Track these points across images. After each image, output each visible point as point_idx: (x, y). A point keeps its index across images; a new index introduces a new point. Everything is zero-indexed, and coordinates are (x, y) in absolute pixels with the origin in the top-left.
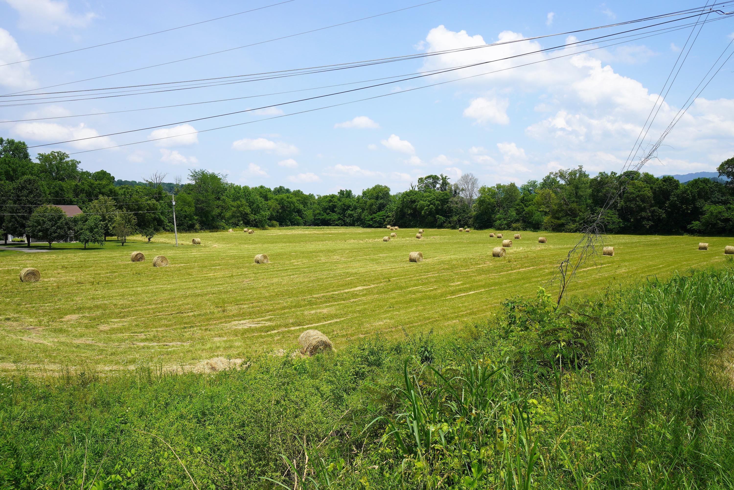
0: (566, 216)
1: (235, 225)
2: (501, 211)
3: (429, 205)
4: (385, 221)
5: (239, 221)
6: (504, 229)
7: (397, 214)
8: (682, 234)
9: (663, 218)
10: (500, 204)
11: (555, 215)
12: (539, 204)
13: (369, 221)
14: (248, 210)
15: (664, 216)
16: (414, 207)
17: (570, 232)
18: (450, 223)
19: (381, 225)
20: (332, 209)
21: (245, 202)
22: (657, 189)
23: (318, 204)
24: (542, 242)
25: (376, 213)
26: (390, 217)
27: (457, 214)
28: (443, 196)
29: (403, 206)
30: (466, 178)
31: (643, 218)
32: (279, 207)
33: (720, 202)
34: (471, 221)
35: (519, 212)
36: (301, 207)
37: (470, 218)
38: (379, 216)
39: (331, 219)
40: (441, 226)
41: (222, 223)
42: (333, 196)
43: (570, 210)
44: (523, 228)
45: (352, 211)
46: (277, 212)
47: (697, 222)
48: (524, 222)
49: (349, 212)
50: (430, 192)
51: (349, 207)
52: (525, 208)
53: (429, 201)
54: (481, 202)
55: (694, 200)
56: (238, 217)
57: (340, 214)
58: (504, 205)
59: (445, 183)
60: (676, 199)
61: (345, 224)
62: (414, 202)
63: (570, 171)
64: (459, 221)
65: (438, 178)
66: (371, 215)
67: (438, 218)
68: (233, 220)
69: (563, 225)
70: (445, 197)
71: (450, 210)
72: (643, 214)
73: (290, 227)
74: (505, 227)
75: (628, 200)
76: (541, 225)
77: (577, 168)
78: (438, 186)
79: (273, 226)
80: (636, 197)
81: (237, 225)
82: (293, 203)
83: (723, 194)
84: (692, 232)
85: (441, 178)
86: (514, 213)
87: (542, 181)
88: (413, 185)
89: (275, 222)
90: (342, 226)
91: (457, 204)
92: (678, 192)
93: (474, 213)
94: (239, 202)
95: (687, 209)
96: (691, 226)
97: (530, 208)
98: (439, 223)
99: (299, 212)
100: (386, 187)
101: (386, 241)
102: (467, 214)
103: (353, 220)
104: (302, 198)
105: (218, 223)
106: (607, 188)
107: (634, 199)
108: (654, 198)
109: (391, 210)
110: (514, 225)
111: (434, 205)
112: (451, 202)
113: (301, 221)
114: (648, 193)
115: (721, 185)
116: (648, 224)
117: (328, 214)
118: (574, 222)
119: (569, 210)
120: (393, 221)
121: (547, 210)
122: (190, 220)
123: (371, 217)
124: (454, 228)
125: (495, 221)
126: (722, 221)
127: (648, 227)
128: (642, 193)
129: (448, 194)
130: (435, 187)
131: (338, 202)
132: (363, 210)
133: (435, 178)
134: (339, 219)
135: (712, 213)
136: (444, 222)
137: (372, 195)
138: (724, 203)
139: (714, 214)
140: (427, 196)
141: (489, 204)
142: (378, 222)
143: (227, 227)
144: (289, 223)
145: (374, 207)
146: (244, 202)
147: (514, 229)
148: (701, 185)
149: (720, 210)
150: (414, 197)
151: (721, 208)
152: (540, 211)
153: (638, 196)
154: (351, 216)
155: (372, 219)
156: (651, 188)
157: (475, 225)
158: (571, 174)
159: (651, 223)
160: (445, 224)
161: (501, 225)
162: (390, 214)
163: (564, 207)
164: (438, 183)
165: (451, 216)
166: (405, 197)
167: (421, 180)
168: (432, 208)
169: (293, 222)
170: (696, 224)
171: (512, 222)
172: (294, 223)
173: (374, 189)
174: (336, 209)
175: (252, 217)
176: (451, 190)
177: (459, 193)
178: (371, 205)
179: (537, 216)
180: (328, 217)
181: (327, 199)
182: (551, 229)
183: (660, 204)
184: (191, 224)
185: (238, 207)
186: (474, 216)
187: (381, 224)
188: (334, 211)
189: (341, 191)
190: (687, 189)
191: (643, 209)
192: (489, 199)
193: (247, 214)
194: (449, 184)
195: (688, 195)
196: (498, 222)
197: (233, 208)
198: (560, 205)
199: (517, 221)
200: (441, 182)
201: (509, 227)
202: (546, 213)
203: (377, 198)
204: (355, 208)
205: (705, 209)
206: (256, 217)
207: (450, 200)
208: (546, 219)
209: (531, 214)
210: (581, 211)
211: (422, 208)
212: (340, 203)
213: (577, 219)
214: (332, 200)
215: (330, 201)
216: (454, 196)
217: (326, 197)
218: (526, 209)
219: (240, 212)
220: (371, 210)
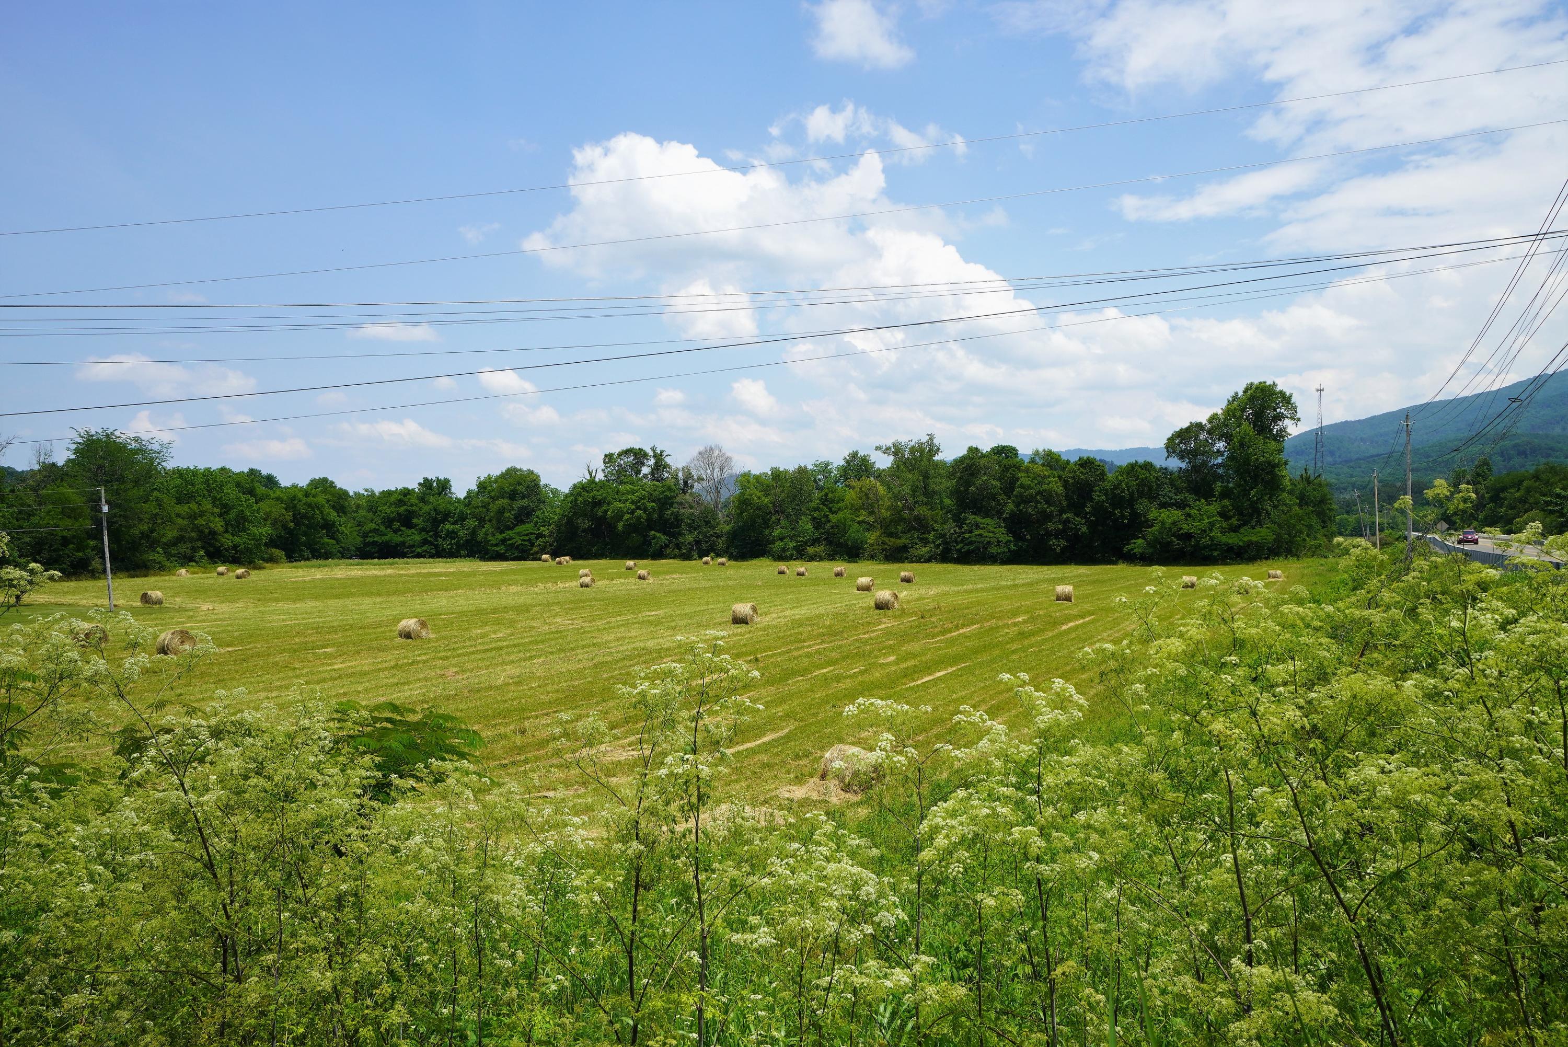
0: (909, 531)
1: (186, 560)
2: (783, 522)
3: (633, 512)
4: (533, 545)
5: (194, 550)
6: (790, 558)
7: (559, 531)
8: (1114, 563)
9: (1083, 533)
10: (779, 509)
11: (888, 528)
12: (856, 509)
13: (496, 545)
14: (218, 524)
15: (1084, 529)
16: (600, 514)
17: (919, 561)
18: (678, 546)
19: (523, 553)
20: (407, 520)
21: (209, 506)
22: (1071, 481)
23: (369, 510)
24: (907, 580)
25: (512, 529)
26: (545, 536)
27: (692, 527)
28: (662, 492)
29: (575, 514)
30: (707, 455)
31: (1048, 534)
32: (289, 516)
33: (1173, 504)
34: (721, 544)
35: (818, 524)
36: (333, 515)
37: (718, 537)
38: (518, 534)
39: (403, 543)
40: (659, 555)
41: (157, 555)
42: (406, 492)
43: (918, 519)
44: (829, 555)
45: (455, 523)
46: (285, 527)
47: (1140, 541)
48: (830, 543)
49: (448, 526)
50: (632, 484)
51: (446, 516)
52: (831, 516)
53: (633, 502)
54: (744, 503)
55: (1131, 502)
56: (191, 540)
57: (428, 532)
58: (789, 510)
59: (660, 464)
60: (1103, 498)
61: (439, 554)
62: (597, 503)
63: (912, 444)
64: (698, 542)
65: (645, 455)
66: (502, 532)
67: (654, 538)
68: (184, 548)
69: (905, 548)
70: (667, 493)
71: (678, 520)
72: (1050, 526)
73: (315, 562)
74: (792, 555)
75: (1023, 500)
76: (863, 549)
77: (925, 439)
78: (645, 470)
79: (272, 560)
80: (1037, 494)
81: (191, 560)
82: (318, 507)
83: (1178, 491)
84: (1131, 559)
85: (651, 454)
86: (809, 526)
87: (843, 463)
88: (592, 468)
89: (277, 552)
90: (432, 556)
91: (691, 508)
92: (1107, 485)
93: (727, 528)
94: (193, 506)
95: (1123, 517)
96: (1130, 547)
97: (841, 515)
98: (655, 546)
99: (329, 527)
100: (531, 472)
101: (587, 586)
102: (714, 528)
103: (457, 544)
104: (333, 495)
105: (145, 556)
106: (984, 478)
107: (1031, 499)
108: (1066, 496)
109: (546, 523)
110: (811, 550)
111: (645, 510)
112: (681, 504)
113: (336, 548)
114: (1057, 487)
115: (1172, 473)
116: (1058, 544)
117: (396, 531)
118: (925, 542)
119: (915, 520)
120: (551, 545)
121: (871, 519)
122: (78, 550)
123: (500, 537)
124: (687, 557)
125: (773, 542)
126: (1180, 537)
127: (1058, 550)
128: (1045, 487)
129: (674, 488)
130: (638, 472)
131: (421, 505)
132: (482, 521)
133: (639, 455)
134: (425, 542)
135: (1163, 523)
136: (667, 546)
137: (501, 488)
138: (1181, 505)
139: (1167, 525)
140: (628, 493)
141: (759, 508)
142: (517, 547)
143: (167, 563)
144: (307, 553)
145: (507, 514)
146: (207, 505)
147: (812, 558)
148: (1142, 474)
149: (1175, 518)
150: (599, 495)
151: (1176, 514)
152: (859, 523)
153: (1039, 493)
154: (452, 535)
155: (503, 541)
156: (1060, 477)
157: (731, 550)
158: (913, 450)
159: (1063, 543)
160: (668, 551)
161: (784, 550)
162: (545, 530)
163: (906, 514)
164: (643, 464)
165: (680, 534)
166: (579, 494)
167: (609, 458)
168: (639, 518)
169: (316, 550)
170: (1138, 545)
171: (806, 543)
172: (319, 554)
173: (503, 476)
174: (415, 521)
175: (227, 540)
176: (676, 477)
177: (692, 487)
178: (501, 512)
179: (854, 532)
180: (397, 539)
181: (393, 499)
182: (882, 556)
183: (1077, 508)
184: (80, 559)
185: (193, 517)
186: (728, 533)
187: (524, 551)
188: (410, 526)
189: (426, 480)
190: (1121, 481)
191: (1048, 517)
192: (759, 498)
193: (213, 533)
194: (668, 466)
195: (1123, 491)
196: (779, 544)
197: (180, 521)
198: (897, 511)
199: (815, 542)
200: (652, 462)
201: (800, 554)
202: (870, 527)
203: (513, 496)
204: (462, 518)
205: (1151, 516)
206: (237, 539)
207: (678, 499)
208: (872, 537)
209: (842, 527)
210: (936, 522)
211: (619, 516)
212: (426, 508)
213: (931, 536)
214: (406, 499)
215: (400, 502)
216: (684, 492)
217: (387, 494)
218: (834, 518)
219: (197, 528)
220: (499, 521)
